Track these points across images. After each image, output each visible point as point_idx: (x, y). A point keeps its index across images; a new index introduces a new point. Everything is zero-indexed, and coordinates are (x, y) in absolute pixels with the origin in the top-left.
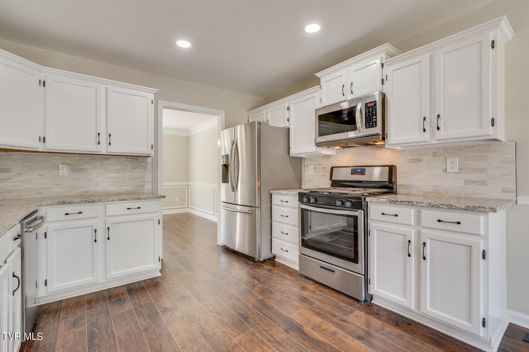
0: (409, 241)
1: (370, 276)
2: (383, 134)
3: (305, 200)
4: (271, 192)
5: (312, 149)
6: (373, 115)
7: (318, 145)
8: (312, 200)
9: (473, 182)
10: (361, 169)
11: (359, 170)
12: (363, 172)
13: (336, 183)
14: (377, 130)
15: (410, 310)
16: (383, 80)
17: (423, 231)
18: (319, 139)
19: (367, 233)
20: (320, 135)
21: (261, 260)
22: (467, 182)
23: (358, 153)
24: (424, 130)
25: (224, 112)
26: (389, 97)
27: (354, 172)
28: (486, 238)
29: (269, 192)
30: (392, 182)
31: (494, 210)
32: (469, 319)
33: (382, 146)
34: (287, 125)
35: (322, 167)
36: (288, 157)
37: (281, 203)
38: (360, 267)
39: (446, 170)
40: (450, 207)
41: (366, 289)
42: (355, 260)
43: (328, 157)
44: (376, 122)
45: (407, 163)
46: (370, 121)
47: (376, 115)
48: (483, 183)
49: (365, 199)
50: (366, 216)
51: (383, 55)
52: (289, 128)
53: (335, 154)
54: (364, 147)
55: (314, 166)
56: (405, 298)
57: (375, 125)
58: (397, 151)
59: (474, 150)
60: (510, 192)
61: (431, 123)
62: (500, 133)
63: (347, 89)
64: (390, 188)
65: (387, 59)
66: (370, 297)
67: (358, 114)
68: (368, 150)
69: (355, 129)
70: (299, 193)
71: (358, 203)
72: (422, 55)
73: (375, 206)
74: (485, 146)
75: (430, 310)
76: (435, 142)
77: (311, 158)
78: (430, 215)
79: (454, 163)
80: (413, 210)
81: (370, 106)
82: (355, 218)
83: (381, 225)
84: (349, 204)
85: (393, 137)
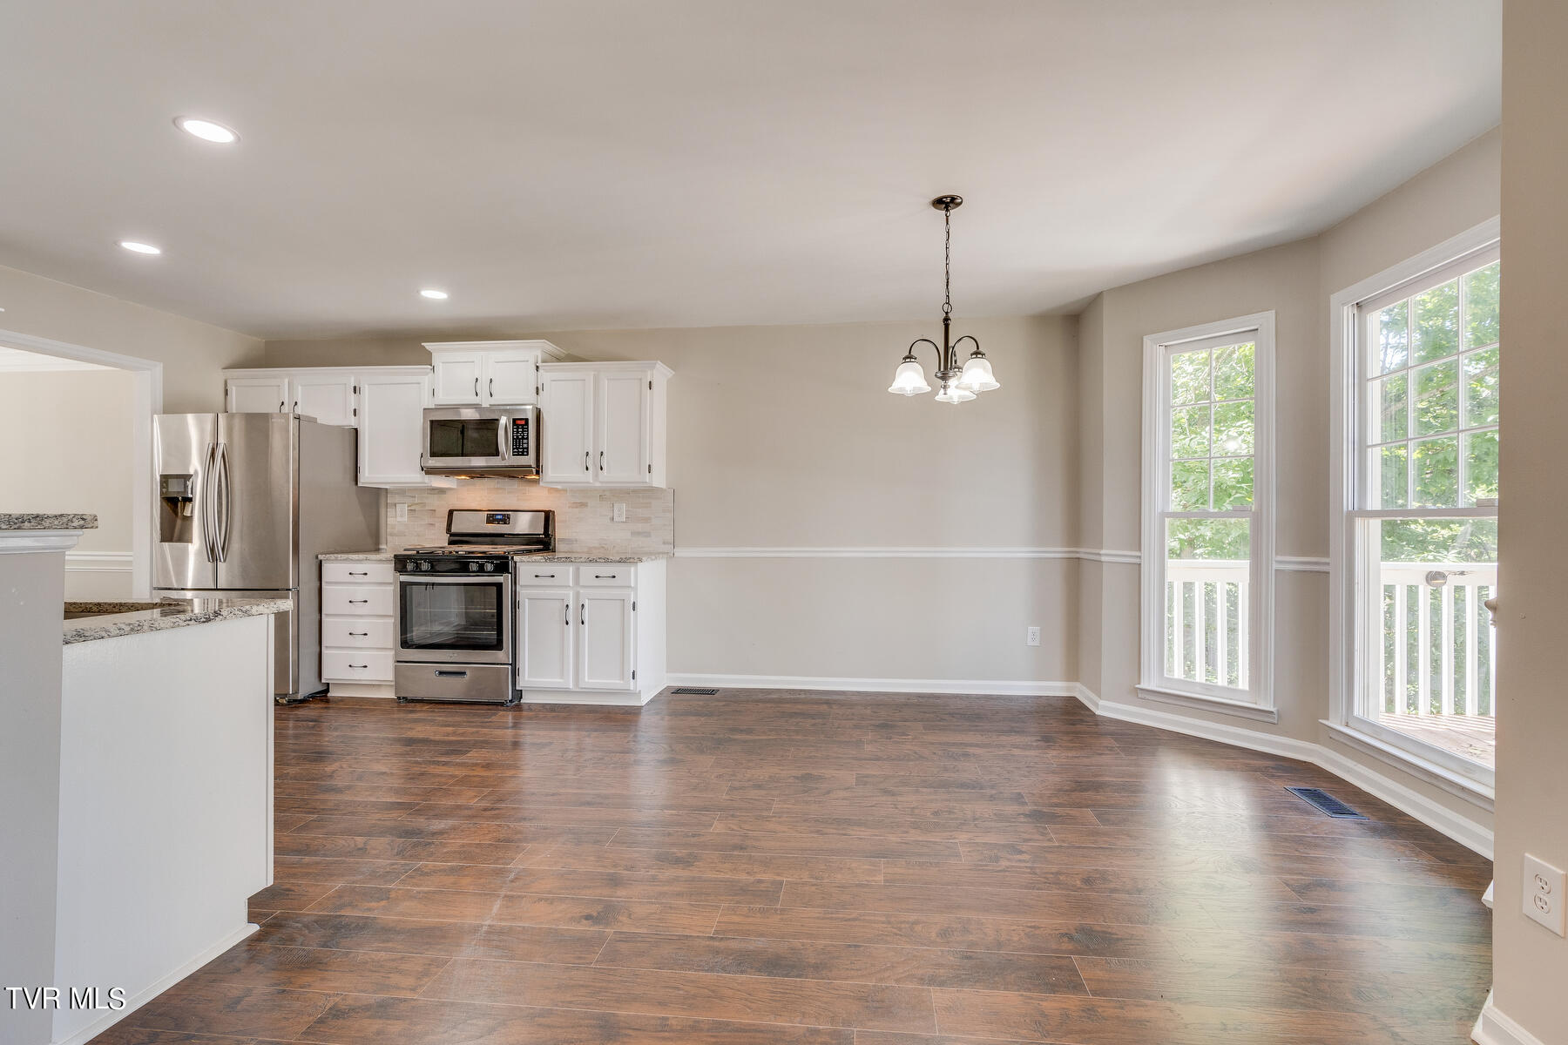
0: (567, 606)
1: (520, 665)
2: (538, 466)
3: (410, 566)
4: (320, 557)
5: (416, 477)
6: (523, 438)
7: (430, 471)
8: (425, 566)
9: (639, 533)
10: (503, 515)
11: (499, 517)
12: (505, 520)
13: (457, 539)
14: (529, 459)
15: (567, 692)
16: (537, 388)
17: (582, 590)
18: (430, 462)
19: (515, 605)
20: (433, 454)
21: (300, 696)
22: (633, 533)
23: (497, 488)
24: (587, 469)
25: (162, 365)
26: (545, 416)
27: (491, 519)
28: (635, 589)
29: (317, 557)
30: (549, 535)
31: (641, 560)
32: (622, 677)
33: (536, 482)
34: (352, 422)
35: (427, 508)
36: (354, 487)
37: (351, 578)
38: (503, 656)
39: (612, 519)
40: (607, 561)
41: (514, 684)
42: (498, 646)
43: (442, 491)
44: (527, 448)
45: (569, 507)
46: (520, 446)
47: (527, 439)
48: (647, 534)
49: (512, 558)
50: (514, 582)
51: (539, 353)
52: (356, 430)
53: (455, 487)
54: (507, 480)
55: (408, 506)
56: (562, 676)
57: (525, 452)
58: (557, 490)
59: (640, 495)
60: (669, 543)
61: (594, 460)
62: (659, 480)
63: (483, 388)
64: (543, 543)
65: (543, 362)
66: (518, 694)
67: (501, 433)
68: (514, 485)
69: (497, 453)
70: (396, 556)
71: (503, 565)
72: (585, 371)
73: (528, 567)
74: (650, 492)
75: (588, 681)
76: (598, 484)
77: (402, 492)
78: (588, 571)
79: (621, 510)
80: (571, 569)
81: (520, 425)
82: (499, 586)
83: (534, 592)
84: (489, 567)
85: (551, 472)
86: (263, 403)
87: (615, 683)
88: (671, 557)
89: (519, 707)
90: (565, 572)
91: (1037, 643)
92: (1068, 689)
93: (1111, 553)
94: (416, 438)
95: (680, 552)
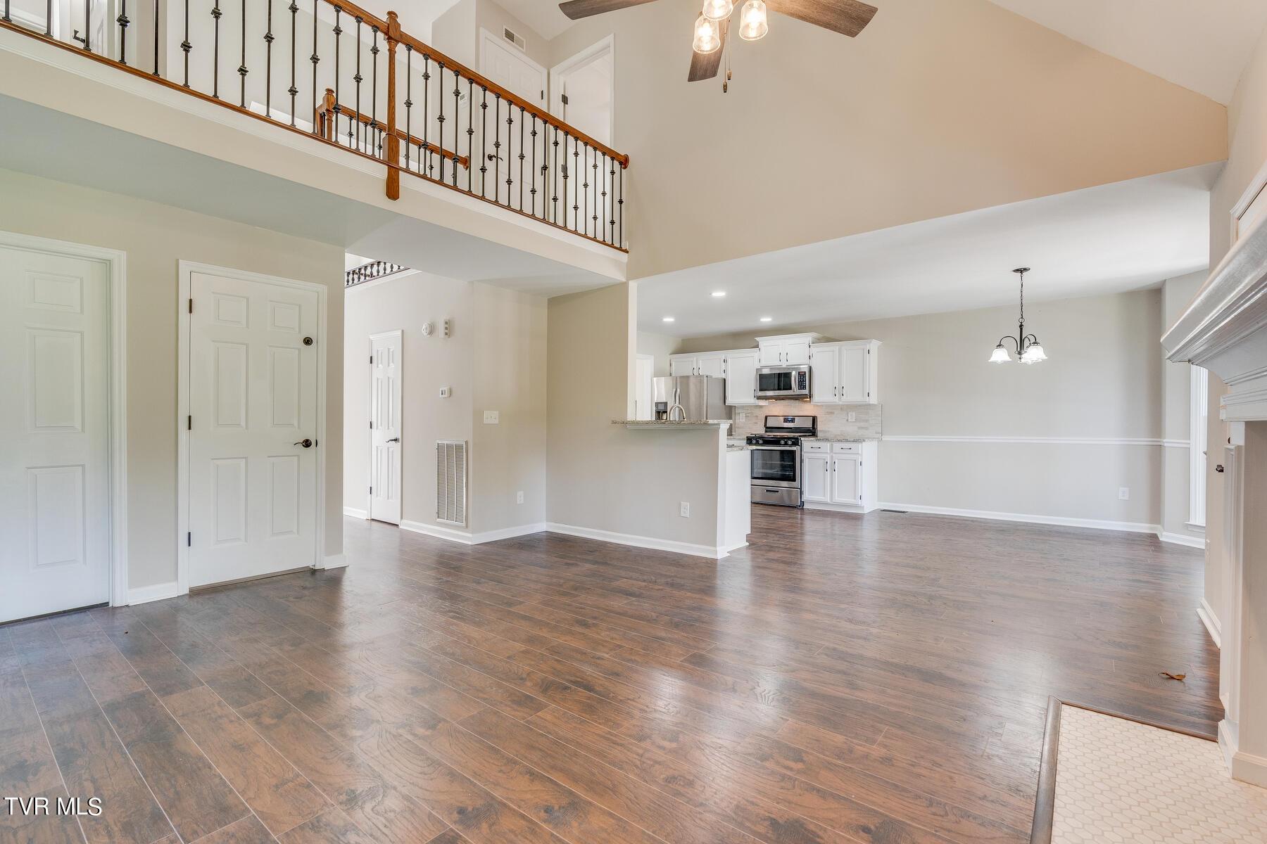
0: (827, 462)
1: (803, 488)
2: (809, 394)
3: (754, 442)
5: (753, 401)
6: (803, 382)
7: (759, 398)
8: (761, 442)
9: (863, 428)
10: (791, 418)
11: (789, 419)
12: (793, 421)
13: (768, 429)
14: (806, 392)
15: (826, 504)
16: (810, 356)
17: (834, 455)
18: (759, 394)
19: (801, 461)
20: (761, 390)
22: (859, 428)
23: (789, 406)
24: (835, 395)
25: (653, 357)
26: (813, 369)
27: (785, 420)
28: (862, 455)
30: (814, 428)
31: (864, 441)
32: (854, 498)
33: (808, 402)
34: (723, 376)
35: (755, 415)
36: (723, 405)
38: (797, 484)
39: (848, 420)
40: (847, 441)
41: (801, 498)
42: (794, 480)
43: (764, 407)
44: (805, 386)
45: (824, 415)
46: (802, 385)
47: (805, 381)
48: (866, 428)
49: (799, 439)
50: (801, 450)
51: (810, 339)
52: (725, 379)
53: (770, 405)
54: (792, 401)
55: (746, 413)
56: (824, 496)
57: (804, 388)
58: (817, 406)
59: (861, 409)
60: (878, 433)
61: (839, 390)
62: (873, 400)
63: (783, 357)
64: (812, 432)
65: (813, 343)
66: (803, 503)
67: (793, 379)
68: (797, 403)
69: (790, 389)
70: (747, 437)
71: (796, 442)
72: (834, 347)
73: (807, 443)
74: (867, 407)
75: (837, 499)
76: (841, 403)
77: (743, 407)
78: (837, 446)
79: (852, 416)
80: (829, 444)
81: (802, 375)
82: (793, 453)
83: (810, 455)
84: (790, 443)
85: (817, 397)
86: (687, 372)
87: (851, 501)
88: (880, 440)
89: (803, 509)
90: (826, 446)
91: (1126, 498)
92: (1151, 529)
93: (1169, 442)
94: (753, 383)
95: (885, 438)
